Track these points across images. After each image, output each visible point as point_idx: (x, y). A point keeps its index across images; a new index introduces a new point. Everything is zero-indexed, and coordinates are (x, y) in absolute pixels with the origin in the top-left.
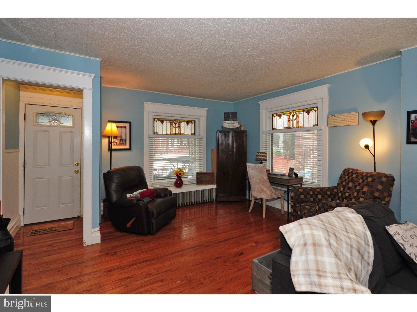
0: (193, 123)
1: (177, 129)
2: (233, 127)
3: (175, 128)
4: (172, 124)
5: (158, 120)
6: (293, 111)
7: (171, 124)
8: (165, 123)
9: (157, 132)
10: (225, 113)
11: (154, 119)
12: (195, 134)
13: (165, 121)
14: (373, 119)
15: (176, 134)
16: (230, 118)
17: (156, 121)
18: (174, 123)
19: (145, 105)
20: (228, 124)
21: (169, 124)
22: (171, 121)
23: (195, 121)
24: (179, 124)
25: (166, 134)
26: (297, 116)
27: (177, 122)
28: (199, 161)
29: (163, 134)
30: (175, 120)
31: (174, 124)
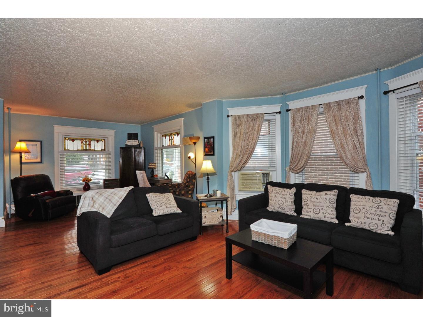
0: (103, 141)
1: (88, 146)
2: (133, 145)
3: (86, 145)
4: (83, 142)
5: (69, 139)
6: (171, 134)
7: (81, 142)
8: (75, 142)
9: (68, 148)
10: (128, 134)
11: (66, 138)
12: (105, 150)
13: (76, 140)
14: (194, 141)
15: (86, 150)
16: (132, 137)
17: (67, 140)
18: (85, 141)
19: (55, 128)
20: (130, 142)
21: (79, 142)
22: (82, 140)
23: (104, 140)
24: (90, 142)
25: (77, 150)
26: (173, 137)
27: (87, 141)
28: (108, 171)
29: (74, 150)
30: (86, 139)
31: (84, 143)
